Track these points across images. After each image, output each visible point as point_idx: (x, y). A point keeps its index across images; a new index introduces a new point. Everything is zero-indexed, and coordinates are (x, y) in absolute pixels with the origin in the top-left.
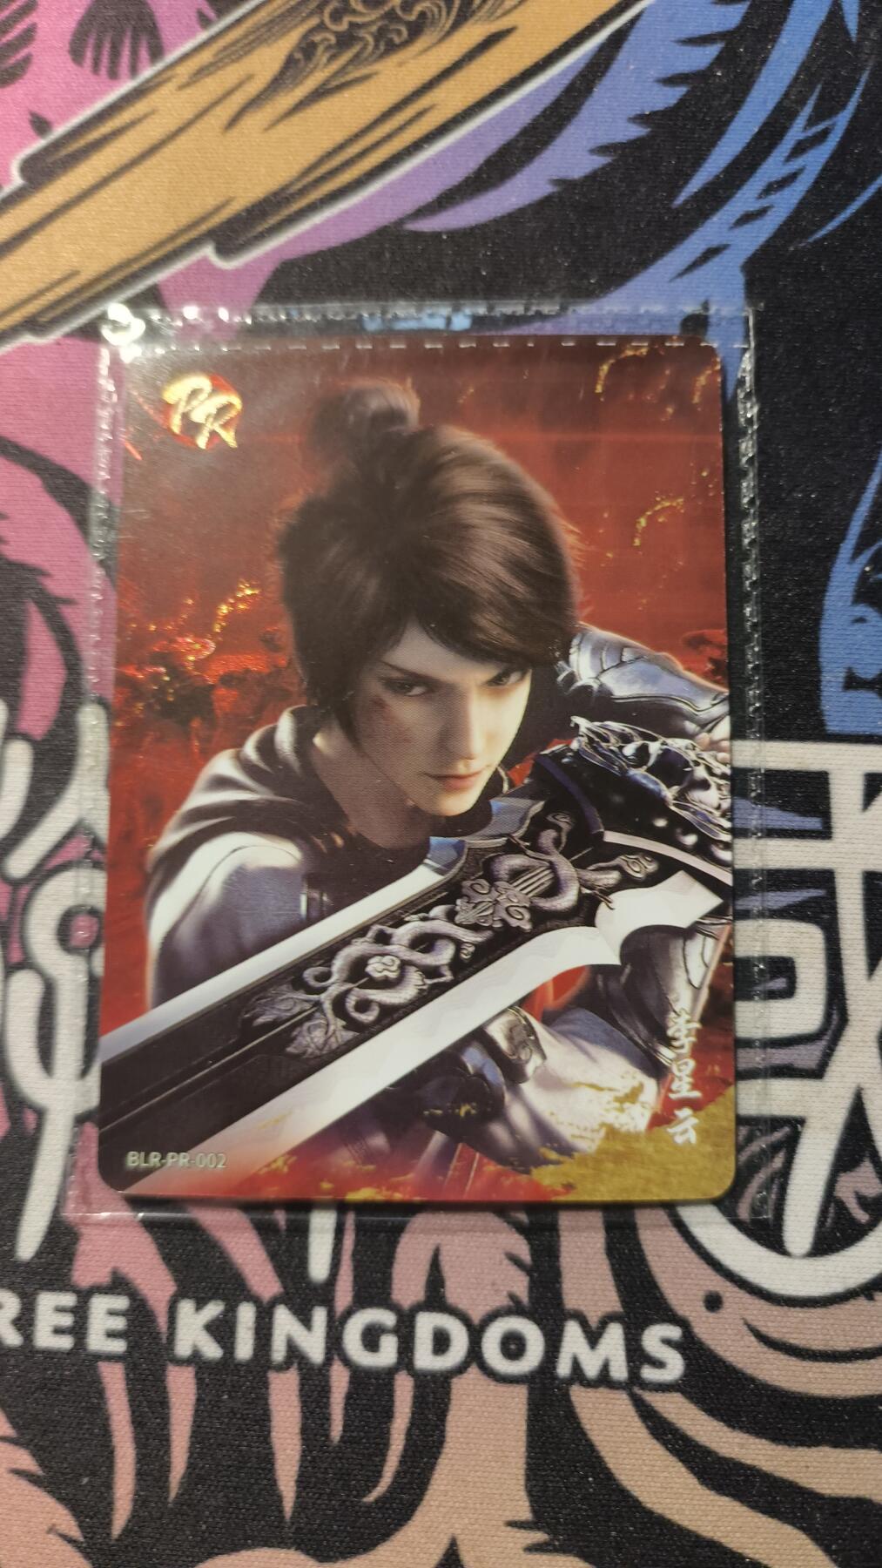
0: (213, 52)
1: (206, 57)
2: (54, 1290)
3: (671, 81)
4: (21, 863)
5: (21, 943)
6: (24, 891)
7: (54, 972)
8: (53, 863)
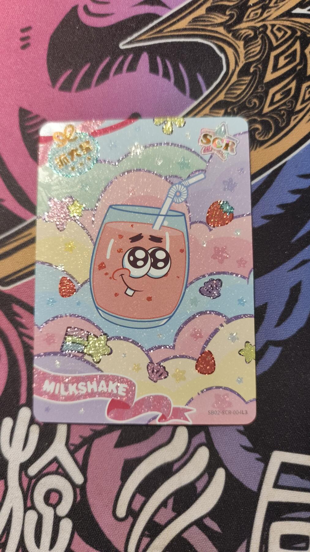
3: (294, 192)
4: (33, 470)
5: (31, 500)
6: (33, 481)
7: (41, 511)
8: (45, 472)
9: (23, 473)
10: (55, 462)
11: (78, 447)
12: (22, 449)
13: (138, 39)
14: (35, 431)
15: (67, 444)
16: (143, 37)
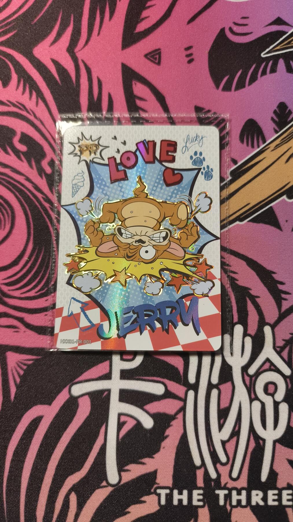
0: (280, 141)
1: (278, 142)
2: (272, 490)
4: (252, 371)
5: (254, 393)
6: (253, 378)
7: (264, 401)
8: (261, 370)
9: (245, 373)
10: (267, 362)
11: (283, 348)
12: (240, 356)
13: (274, 49)
14: (248, 341)
15: (274, 348)
16: (278, 48)
